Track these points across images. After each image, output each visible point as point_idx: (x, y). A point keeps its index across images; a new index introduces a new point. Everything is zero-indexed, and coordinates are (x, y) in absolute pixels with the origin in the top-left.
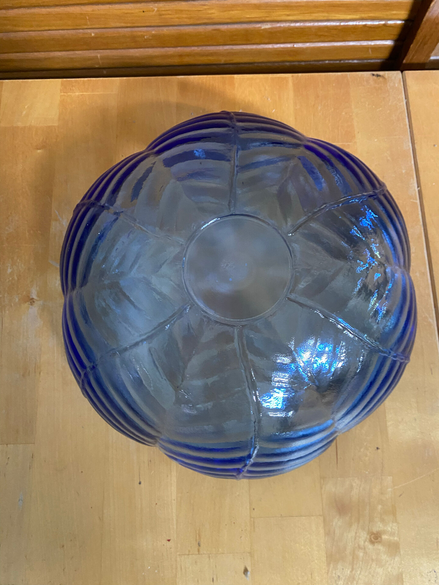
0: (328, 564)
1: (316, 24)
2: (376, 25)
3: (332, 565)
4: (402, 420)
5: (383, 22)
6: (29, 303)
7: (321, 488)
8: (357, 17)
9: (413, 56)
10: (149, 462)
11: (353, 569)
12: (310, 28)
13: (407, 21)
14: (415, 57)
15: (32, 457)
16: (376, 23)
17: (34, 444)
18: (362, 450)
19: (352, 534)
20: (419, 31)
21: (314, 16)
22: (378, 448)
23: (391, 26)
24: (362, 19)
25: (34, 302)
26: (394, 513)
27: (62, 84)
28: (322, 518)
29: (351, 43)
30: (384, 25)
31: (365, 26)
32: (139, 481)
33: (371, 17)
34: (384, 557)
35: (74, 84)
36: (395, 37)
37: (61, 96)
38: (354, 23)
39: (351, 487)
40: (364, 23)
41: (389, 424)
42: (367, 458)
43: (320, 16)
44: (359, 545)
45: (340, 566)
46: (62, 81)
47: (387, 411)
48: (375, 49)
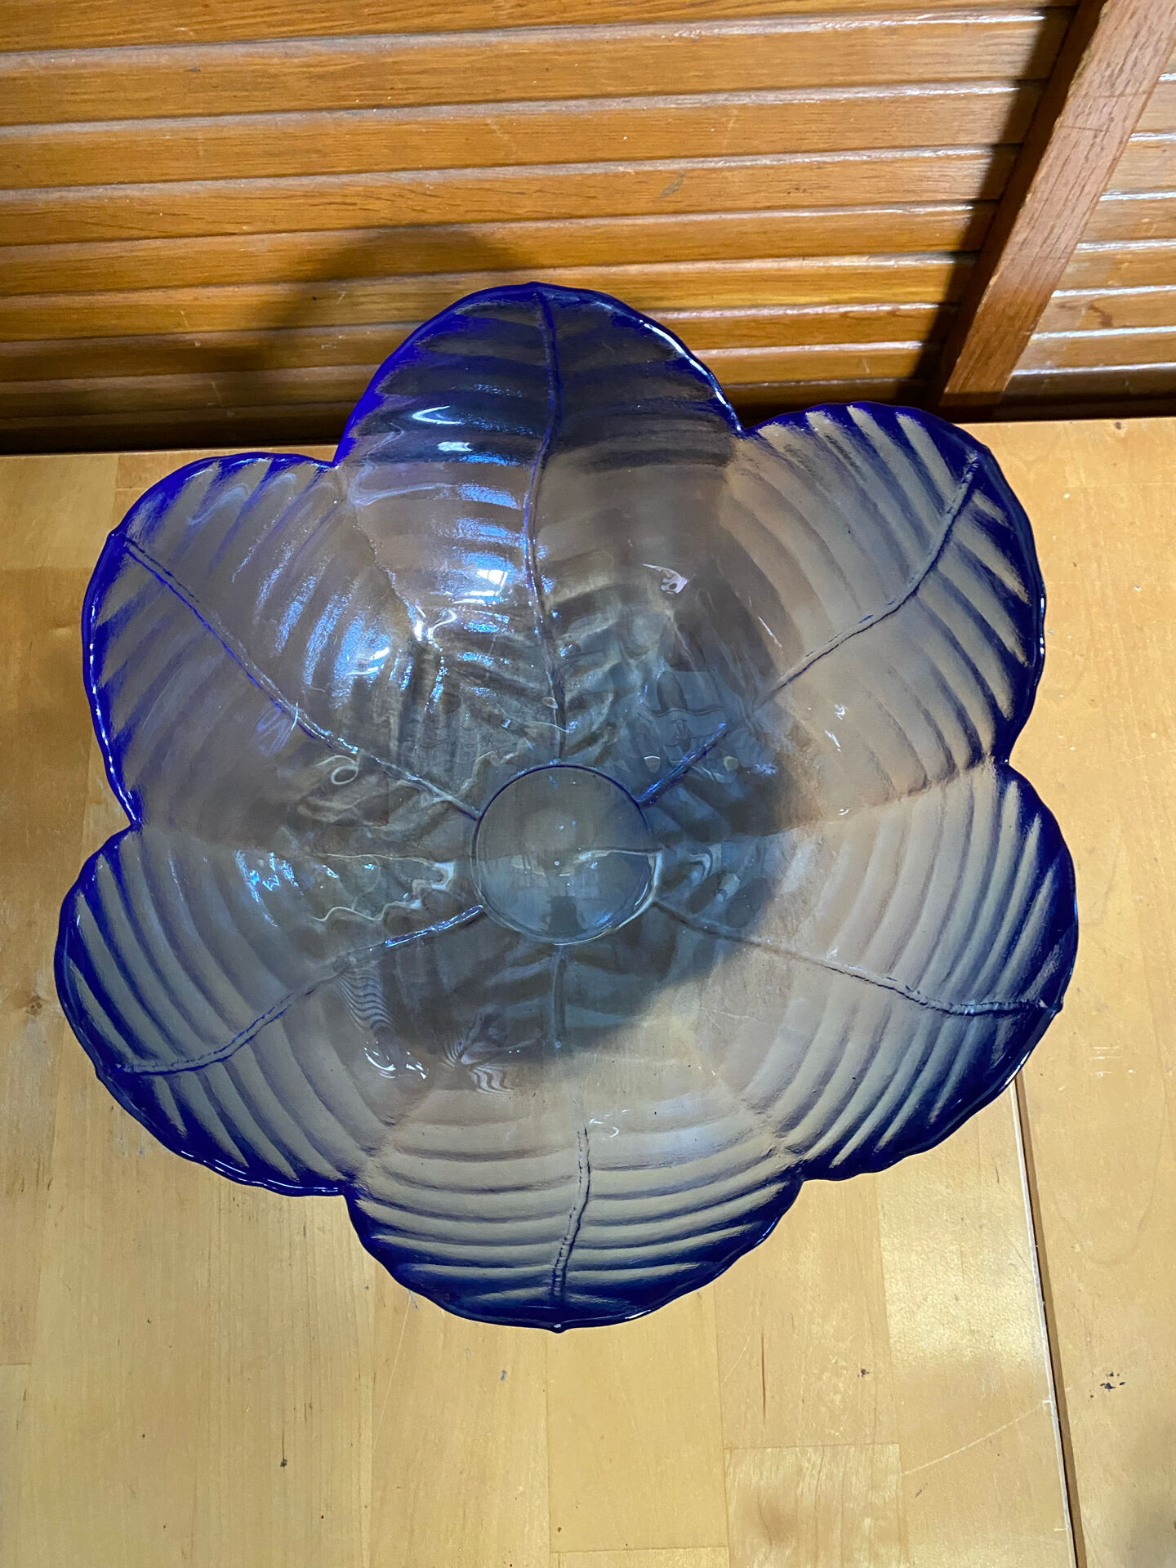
1: (728, 314)
2: (872, 313)
4: (925, 1299)
5: (886, 308)
6: (29, 1009)
7: (725, 1475)
8: (826, 299)
9: (967, 379)
10: (308, 1410)
12: (714, 322)
14: (972, 380)
15: (24, 1399)
16: (872, 308)
17: (30, 1364)
18: (826, 1375)
20: (971, 332)
21: (719, 299)
22: (863, 1372)
23: (907, 316)
24: (838, 303)
25: (40, 1006)
26: (902, 1540)
27: (121, 466)
28: (725, 1553)
29: (818, 348)
30: (892, 314)
31: (845, 315)
32: (281, 1460)
33: (856, 298)
35: (149, 465)
36: (923, 336)
37: (117, 495)
38: (820, 310)
39: (799, 1471)
40: (842, 310)
41: (891, 1308)
42: (838, 1398)
43: (735, 298)
46: (119, 458)
47: (887, 1276)
48: (876, 359)
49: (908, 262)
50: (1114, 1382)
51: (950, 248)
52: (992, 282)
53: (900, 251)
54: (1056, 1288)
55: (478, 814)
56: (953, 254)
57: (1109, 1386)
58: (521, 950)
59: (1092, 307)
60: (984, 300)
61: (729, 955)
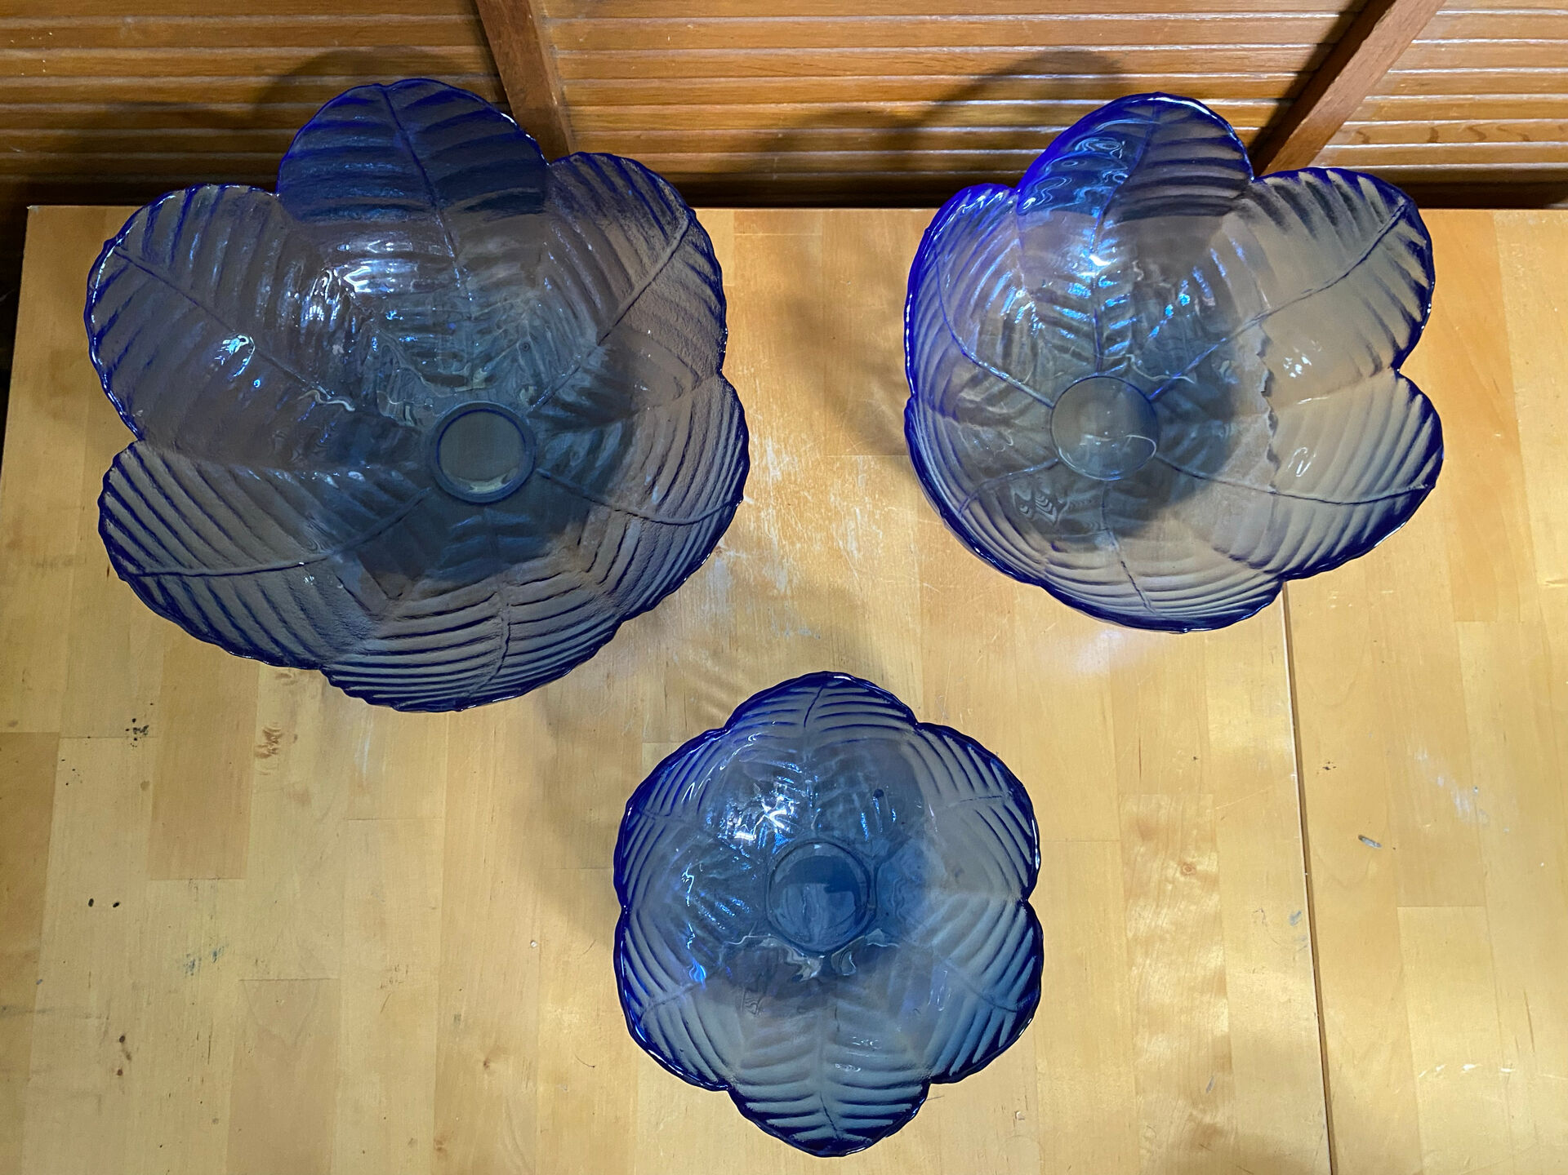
0: (1127, 901)
3: (1131, 901)
4: (1230, 722)
7: (1119, 807)
11: (1157, 906)
13: (1263, 129)
18: (1174, 760)
19: (1157, 864)
22: (1195, 758)
26: (1213, 840)
27: (737, 218)
28: (1118, 845)
34: (1197, 891)
37: (736, 238)
39: (1159, 807)
41: (1211, 727)
42: (1181, 771)
44: (1166, 878)
45: (1141, 903)
46: (735, 213)
49: (1250, 103)
50: (1329, 766)
51: (1276, 97)
52: (1303, 122)
53: (1246, 97)
54: (1301, 717)
55: (1053, 405)
56: (1278, 100)
57: (1327, 768)
58: (1080, 485)
59: (1359, 132)
60: (1296, 132)
61: (1204, 489)
